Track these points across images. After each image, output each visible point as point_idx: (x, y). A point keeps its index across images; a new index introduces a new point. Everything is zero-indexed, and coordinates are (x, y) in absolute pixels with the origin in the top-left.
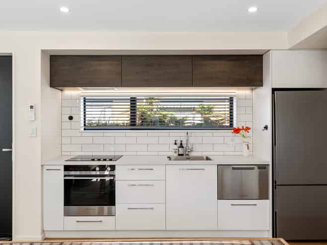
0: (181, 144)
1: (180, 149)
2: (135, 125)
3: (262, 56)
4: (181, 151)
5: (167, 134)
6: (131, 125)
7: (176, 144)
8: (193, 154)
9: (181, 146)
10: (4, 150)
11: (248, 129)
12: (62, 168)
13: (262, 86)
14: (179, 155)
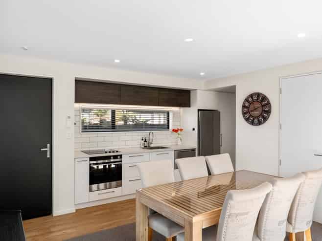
0: (146, 140)
1: (145, 143)
2: (114, 128)
3: (190, 91)
4: (146, 144)
5: (136, 134)
6: (112, 128)
7: (143, 140)
8: (152, 146)
9: (146, 141)
10: (42, 149)
11: (181, 130)
12: (88, 159)
13: (190, 107)
14: (145, 146)
